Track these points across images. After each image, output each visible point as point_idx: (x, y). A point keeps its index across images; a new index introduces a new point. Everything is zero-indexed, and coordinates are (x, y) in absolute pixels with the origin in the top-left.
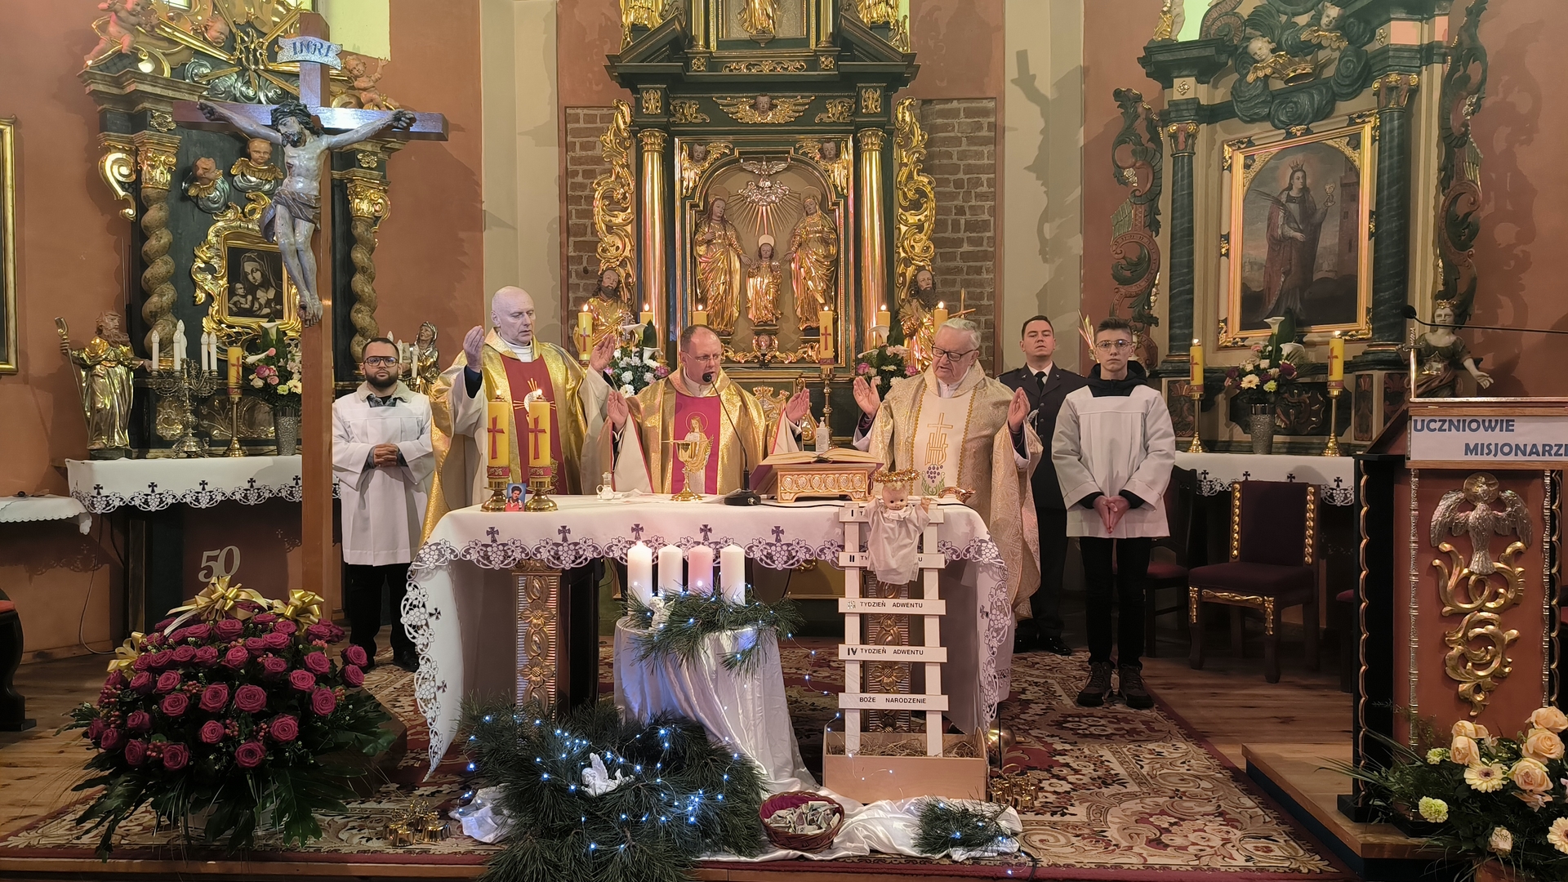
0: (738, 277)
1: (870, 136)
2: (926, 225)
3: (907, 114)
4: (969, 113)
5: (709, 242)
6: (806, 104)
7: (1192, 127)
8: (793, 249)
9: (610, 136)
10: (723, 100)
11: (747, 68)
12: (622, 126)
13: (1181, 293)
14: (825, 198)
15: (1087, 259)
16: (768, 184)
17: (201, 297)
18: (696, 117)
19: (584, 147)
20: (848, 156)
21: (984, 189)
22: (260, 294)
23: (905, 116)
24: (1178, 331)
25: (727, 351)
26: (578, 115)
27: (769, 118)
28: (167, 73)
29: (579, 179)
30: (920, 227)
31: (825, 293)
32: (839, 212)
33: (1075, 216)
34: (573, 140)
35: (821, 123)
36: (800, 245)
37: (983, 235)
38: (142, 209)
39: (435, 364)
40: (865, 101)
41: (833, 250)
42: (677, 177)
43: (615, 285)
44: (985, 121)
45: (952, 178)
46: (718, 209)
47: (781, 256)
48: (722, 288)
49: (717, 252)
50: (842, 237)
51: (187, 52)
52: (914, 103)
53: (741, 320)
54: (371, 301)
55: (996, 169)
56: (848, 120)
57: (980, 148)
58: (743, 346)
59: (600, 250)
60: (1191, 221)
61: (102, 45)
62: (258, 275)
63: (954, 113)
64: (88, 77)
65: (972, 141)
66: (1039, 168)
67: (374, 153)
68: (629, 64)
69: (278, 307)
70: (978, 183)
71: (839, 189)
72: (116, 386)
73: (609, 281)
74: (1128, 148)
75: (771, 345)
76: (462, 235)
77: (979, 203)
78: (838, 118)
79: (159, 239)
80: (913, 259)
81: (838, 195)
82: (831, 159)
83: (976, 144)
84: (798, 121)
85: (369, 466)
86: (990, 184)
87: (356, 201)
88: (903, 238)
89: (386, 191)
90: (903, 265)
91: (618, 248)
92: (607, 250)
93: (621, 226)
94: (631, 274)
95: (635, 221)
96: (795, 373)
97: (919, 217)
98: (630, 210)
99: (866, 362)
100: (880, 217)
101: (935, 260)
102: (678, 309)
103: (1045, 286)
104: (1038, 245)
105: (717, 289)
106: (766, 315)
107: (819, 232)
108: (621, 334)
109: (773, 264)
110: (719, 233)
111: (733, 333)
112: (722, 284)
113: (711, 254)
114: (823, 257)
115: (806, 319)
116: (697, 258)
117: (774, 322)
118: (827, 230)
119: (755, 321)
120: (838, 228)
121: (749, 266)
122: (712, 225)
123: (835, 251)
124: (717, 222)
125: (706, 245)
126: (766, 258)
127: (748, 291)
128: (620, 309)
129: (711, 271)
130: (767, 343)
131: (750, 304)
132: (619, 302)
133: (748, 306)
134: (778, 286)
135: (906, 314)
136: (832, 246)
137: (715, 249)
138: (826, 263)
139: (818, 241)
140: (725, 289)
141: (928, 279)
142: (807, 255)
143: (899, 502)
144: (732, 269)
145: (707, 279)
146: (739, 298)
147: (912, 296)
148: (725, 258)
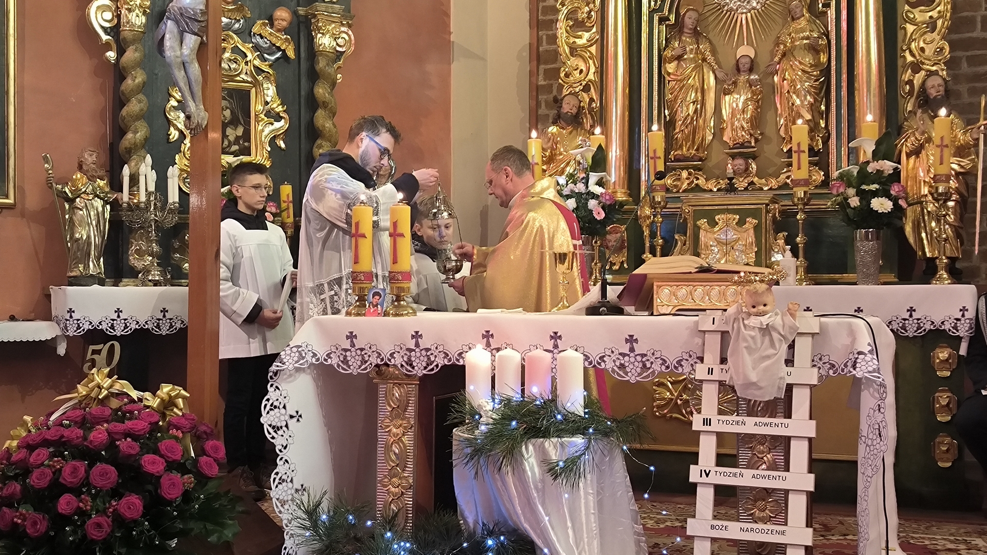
0: (712, 95)
2: (940, 23)
8: (777, 59)
17: (174, 134)
22: (229, 131)
25: (698, 179)
30: (932, 25)
31: (813, 108)
32: (832, 13)
36: (784, 55)
38: (120, 52)
41: (823, 58)
43: (574, 111)
46: (690, 20)
47: (762, 68)
48: (692, 108)
49: (689, 67)
50: (833, 42)
53: (716, 144)
54: (331, 136)
58: (717, 172)
59: (562, 75)
62: (227, 113)
69: (246, 144)
72: (92, 218)
73: (568, 107)
79: (134, 78)
80: (923, 63)
87: (319, 35)
88: (909, 39)
89: (349, 26)
90: (910, 71)
91: (581, 71)
92: (571, 74)
93: (585, 48)
94: (595, 98)
95: (599, 41)
96: (765, 198)
97: (930, 14)
98: (594, 30)
99: (842, 180)
100: (877, 16)
101: (951, 64)
102: (643, 135)
105: (687, 109)
106: (743, 136)
107: (807, 38)
108: (579, 163)
109: (752, 77)
110: (691, 47)
111: (706, 159)
112: (694, 102)
113: (681, 70)
114: (811, 67)
115: (791, 138)
116: (666, 76)
117: (753, 144)
118: (816, 36)
119: (731, 144)
120: (828, 32)
121: (725, 81)
122: (684, 38)
123: (825, 60)
124: (689, 35)
125: (676, 62)
126: (744, 71)
127: (724, 112)
128: (580, 136)
129: (681, 89)
130: (741, 167)
131: (725, 125)
132: (579, 129)
133: (723, 128)
134: (758, 103)
135: (911, 127)
136: (822, 54)
137: (686, 65)
138: (815, 73)
139: (805, 49)
140: (696, 109)
141: (939, 85)
142: (792, 66)
143: (762, 308)
144: (705, 86)
145: (676, 98)
146: (713, 118)
147: (919, 107)
148: (697, 74)
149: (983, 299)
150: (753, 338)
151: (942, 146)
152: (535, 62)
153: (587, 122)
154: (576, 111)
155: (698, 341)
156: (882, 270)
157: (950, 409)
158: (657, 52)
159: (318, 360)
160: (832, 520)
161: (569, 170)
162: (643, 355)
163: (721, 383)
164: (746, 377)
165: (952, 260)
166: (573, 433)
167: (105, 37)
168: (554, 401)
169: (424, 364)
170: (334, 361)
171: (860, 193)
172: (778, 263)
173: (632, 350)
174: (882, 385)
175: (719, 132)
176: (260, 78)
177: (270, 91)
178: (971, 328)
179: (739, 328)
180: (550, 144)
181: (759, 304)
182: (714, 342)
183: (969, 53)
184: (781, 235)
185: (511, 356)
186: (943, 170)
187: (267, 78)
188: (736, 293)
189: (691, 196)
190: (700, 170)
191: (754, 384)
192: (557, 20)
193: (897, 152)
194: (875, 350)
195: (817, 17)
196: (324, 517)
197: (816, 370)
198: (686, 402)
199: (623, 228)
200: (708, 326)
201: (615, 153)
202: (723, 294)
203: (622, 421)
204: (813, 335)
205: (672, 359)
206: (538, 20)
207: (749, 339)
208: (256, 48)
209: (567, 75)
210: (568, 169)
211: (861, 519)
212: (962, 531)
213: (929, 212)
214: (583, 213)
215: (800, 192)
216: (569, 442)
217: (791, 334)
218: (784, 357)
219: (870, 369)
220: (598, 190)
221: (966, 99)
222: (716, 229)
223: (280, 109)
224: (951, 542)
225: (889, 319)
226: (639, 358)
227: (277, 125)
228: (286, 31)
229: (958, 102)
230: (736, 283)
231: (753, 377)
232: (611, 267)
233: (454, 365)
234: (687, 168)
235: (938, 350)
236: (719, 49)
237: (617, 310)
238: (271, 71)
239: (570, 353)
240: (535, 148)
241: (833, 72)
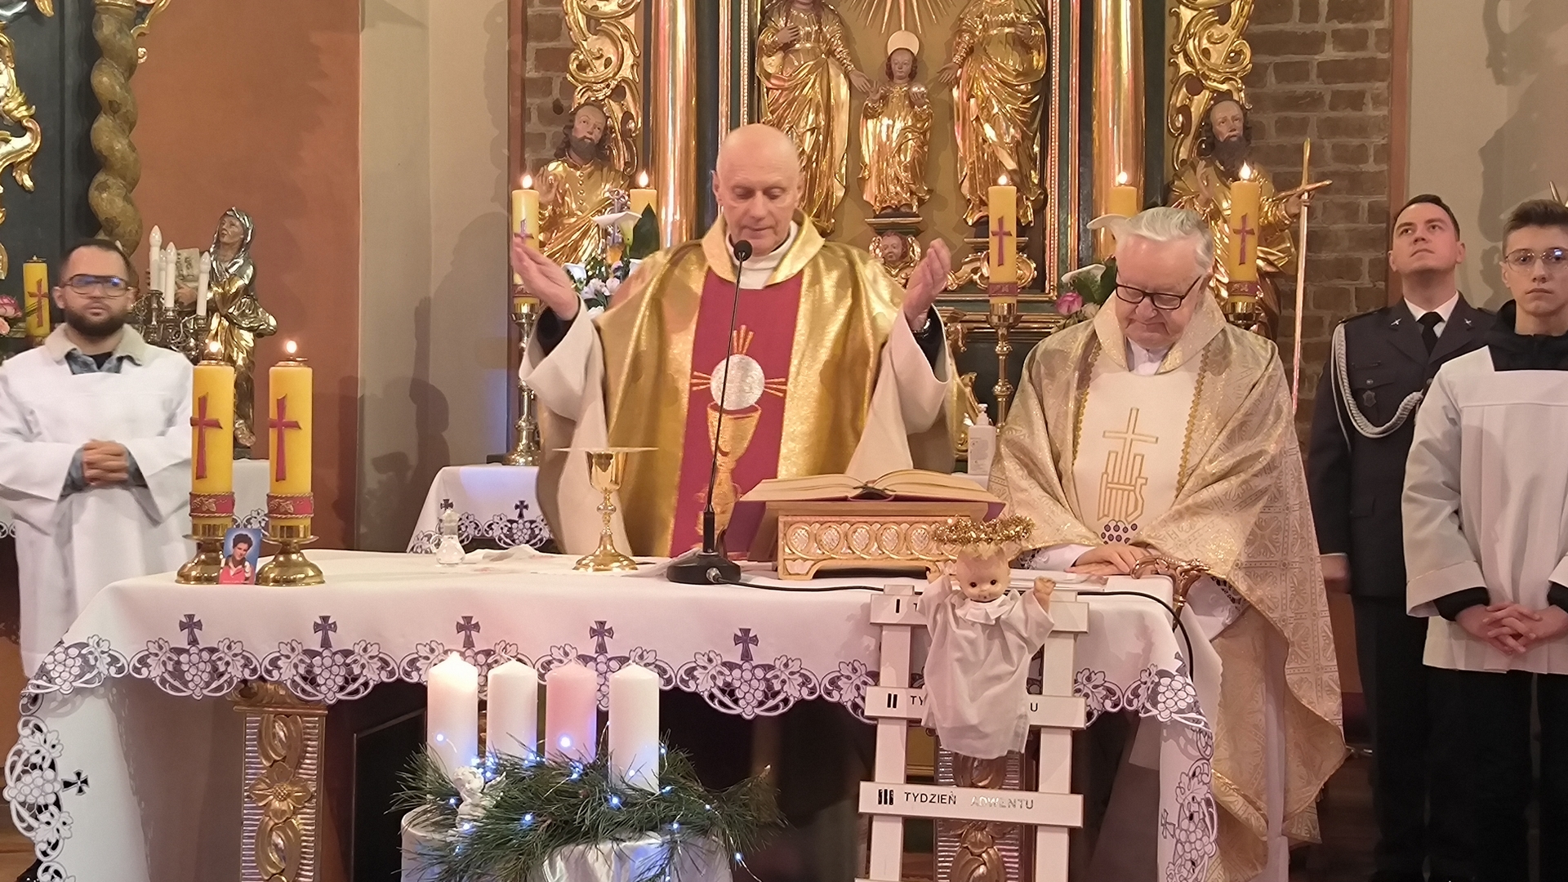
0: (844, 118)
2: (1235, 7)
5: (787, 48)
8: (957, 59)
30: (1222, 11)
31: (1019, 149)
36: (971, 51)
39: (246, 290)
41: (1038, 61)
43: (597, 135)
48: (810, 140)
49: (804, 66)
50: (1056, 34)
53: (849, 205)
54: (125, 166)
59: (572, 65)
73: (585, 127)
75: (904, 254)
80: (1207, 78)
85: (76, 484)
88: (1184, 34)
90: (1184, 89)
91: (608, 63)
92: (589, 65)
93: (614, 18)
94: (633, 113)
95: (642, 7)
101: (1252, 79)
103: (1499, 133)
104: (1483, 48)
105: (801, 141)
106: (897, 194)
107: (1011, 24)
108: (606, 233)
109: (915, 89)
110: (808, 29)
111: (832, 231)
112: (812, 130)
113: (790, 71)
114: (1016, 77)
115: (981, 202)
116: (763, 79)
117: (915, 209)
118: (1026, 20)
119: (877, 206)
120: (1046, 13)
121: (867, 94)
122: (795, 13)
123: (1041, 63)
124: (804, 7)
125: (780, 55)
126: (901, 78)
127: (864, 147)
128: (607, 182)
129: (790, 105)
130: (895, 251)
131: (867, 173)
132: (605, 169)
133: (863, 178)
134: (925, 136)
135: (1186, 191)
136: (1035, 53)
137: (799, 62)
138: (1023, 87)
139: (1007, 42)
140: (817, 142)
141: (1234, 119)
142: (983, 72)
144: (832, 100)
146: (845, 162)
147: (1201, 154)
148: (818, 79)
152: (520, 36)
153: (620, 156)
154: (600, 136)
158: (746, 36)
161: (588, 247)
175: (854, 185)
180: (551, 196)
183: (1280, 59)
184: (967, 377)
186: (1245, 273)
209: (582, 67)
210: (586, 242)
215: (1001, 305)
223: (22, 112)
227: (17, 143)
229: (1262, 145)
236: (857, 35)
240: (526, 206)
241: (1055, 87)
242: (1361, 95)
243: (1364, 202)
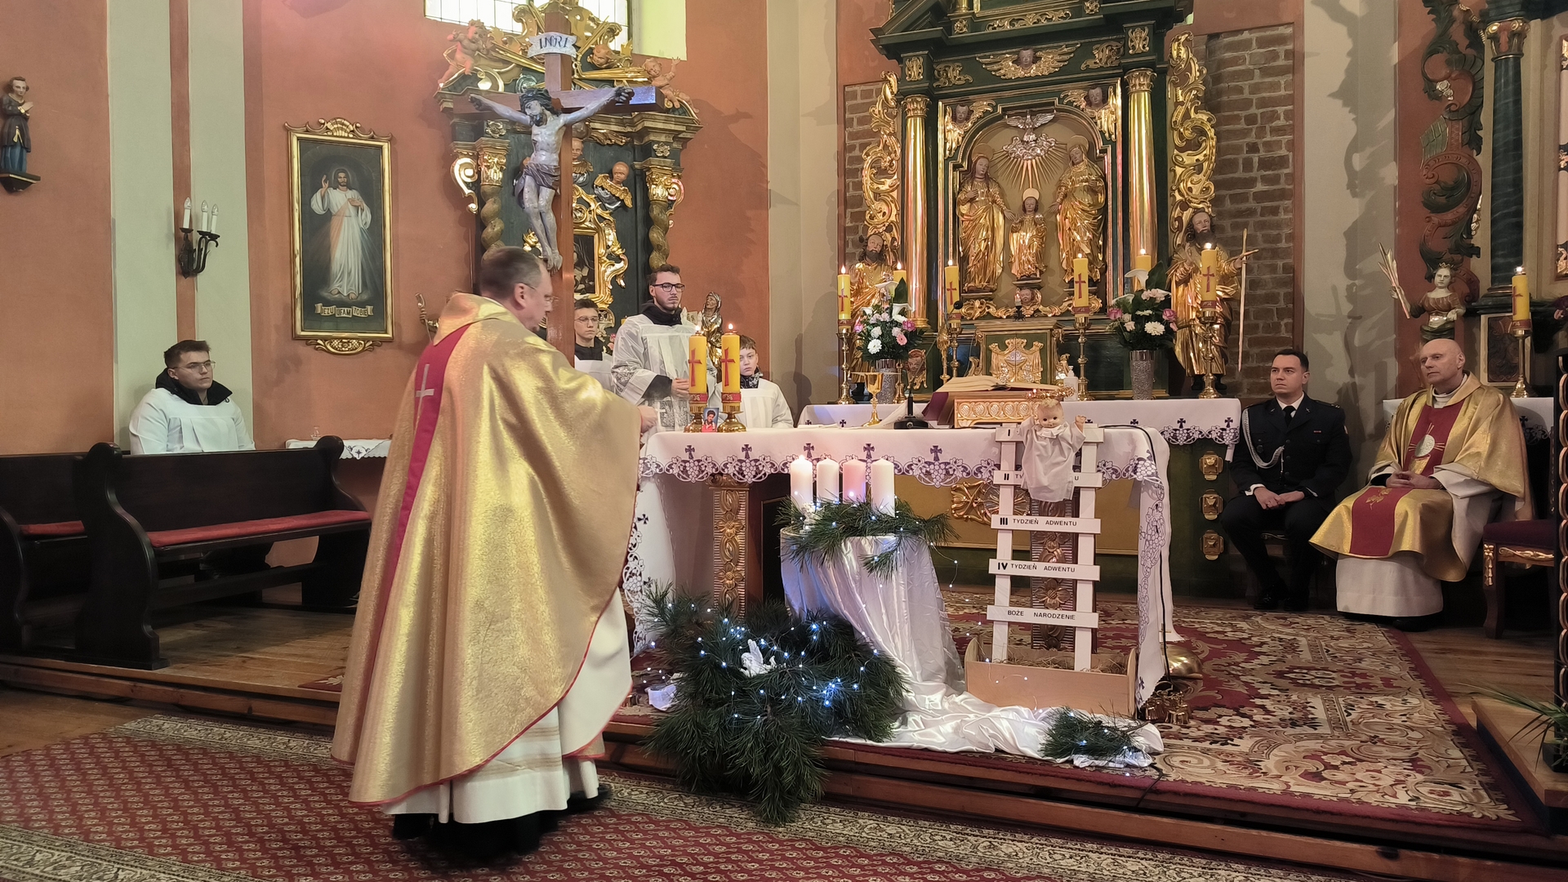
0: (1001, 233)
1: (1138, 77)
2: (1205, 165)
3: (1183, 50)
4: (1262, 43)
6: (1070, 53)
7: (1517, 25)
8: (1059, 200)
9: (879, 107)
10: (985, 59)
11: (1011, 24)
12: (889, 96)
13: (1505, 216)
14: (1092, 145)
15: (1401, 190)
16: (1033, 137)
18: (959, 79)
19: (861, 122)
20: (1118, 101)
21: (1282, 122)
22: (577, 272)
23: (1179, 51)
24: (1500, 261)
25: (989, 308)
26: (855, 92)
27: (1033, 71)
28: (501, 89)
29: (856, 153)
30: (1198, 167)
31: (1091, 243)
32: (1108, 158)
33: (1388, 143)
34: (851, 116)
35: (1088, 69)
36: (1065, 196)
37: (1279, 172)
38: (481, 204)
40: (1132, 41)
41: (1101, 198)
42: (940, 136)
43: (879, 249)
44: (1281, 49)
45: (1243, 113)
46: (981, 166)
47: (1046, 208)
48: (983, 245)
49: (981, 209)
50: (1110, 184)
51: (517, 69)
52: (1192, 38)
55: (1295, 99)
56: (1116, 64)
57: (1276, 79)
58: (1006, 301)
59: (867, 217)
60: (1518, 132)
61: (450, 70)
62: (575, 256)
63: (1246, 45)
64: (440, 98)
65: (1265, 72)
66: (1347, 94)
67: (666, 143)
68: (894, 36)
69: (591, 283)
70: (1274, 116)
71: (1107, 135)
73: (873, 245)
74: (1439, 58)
75: (1033, 298)
76: (749, 213)
77: (1275, 138)
78: (1106, 63)
79: (494, 227)
80: (1191, 202)
81: (1105, 142)
82: (1097, 105)
83: (1271, 75)
84: (1062, 71)
86: (1287, 118)
87: (653, 186)
88: (1178, 180)
89: (679, 177)
90: (1179, 208)
91: (884, 214)
92: (875, 216)
93: (888, 192)
94: (897, 237)
95: (900, 186)
96: (1049, 324)
97: (1197, 157)
98: (895, 177)
99: (1119, 307)
100: (1149, 160)
101: (1216, 202)
102: (940, 269)
103: (1355, 223)
104: (1345, 179)
105: (979, 246)
106: (1029, 268)
107: (1087, 181)
108: (884, 295)
109: (1037, 217)
110: (982, 190)
111: (996, 289)
112: (985, 240)
113: (973, 211)
114: (1089, 207)
115: (1073, 271)
116: (960, 217)
117: (1038, 276)
118: (1094, 178)
119: (1019, 276)
120: (1105, 175)
121: (1012, 220)
122: (976, 183)
123: (1103, 200)
124: (980, 180)
125: (969, 204)
126: (1030, 211)
127: (1012, 247)
128: (885, 270)
129: (973, 228)
130: (1028, 297)
131: (1013, 259)
132: (883, 265)
133: (1011, 262)
134: (1043, 239)
135: (1179, 259)
136: (1100, 195)
137: (978, 207)
138: (1093, 212)
139: (1084, 190)
140: (987, 245)
141: (1205, 221)
142: (1072, 206)
143: (1052, 420)
144: (995, 225)
145: (969, 236)
146: (1002, 255)
147: (1187, 241)
148: (988, 215)
149: (1246, 411)
150: (1044, 447)
151: (1208, 275)
152: (843, 206)
153: (890, 258)
155: (996, 450)
156: (1155, 386)
157: (1217, 509)
159: (661, 470)
160: (1111, 607)
161: (875, 301)
162: (946, 464)
163: (1016, 487)
164: (1038, 481)
165: (1218, 377)
166: (886, 531)
167: (467, 191)
168: (868, 503)
169: (754, 473)
170: (675, 471)
171: (1135, 318)
172: (1062, 381)
173: (937, 459)
174: (1160, 487)
175: (1007, 266)
176: (602, 225)
177: (611, 236)
178: (1235, 437)
179: (1032, 439)
180: (857, 279)
181: (1050, 418)
182: (1009, 452)
183: (1231, 192)
184: (1064, 356)
185: (831, 466)
186: (1209, 297)
187: (608, 225)
188: (1028, 408)
189: (983, 323)
190: (991, 300)
191: (1046, 487)
192: (862, 169)
193: (1168, 281)
194: (1153, 457)
195: (1095, 162)
196: (670, 605)
197: (1100, 474)
198: (980, 505)
199: (923, 352)
200: (1004, 437)
201: (915, 286)
202: (1016, 410)
203: (929, 520)
204: (1098, 443)
205: (972, 467)
206: (845, 169)
207: (1041, 448)
208: (599, 198)
210: (873, 301)
211: (1142, 606)
212: (1228, 615)
213: (1196, 334)
214: (888, 340)
215: (1081, 318)
216: (883, 540)
217: (1078, 443)
218: (1072, 464)
219: (1149, 473)
220: (901, 319)
221: (1229, 233)
222: (1006, 352)
223: (619, 252)
224: (1217, 624)
225: (1162, 429)
226: (943, 466)
227: (617, 266)
228: (624, 183)
229: (1222, 236)
230: (1030, 399)
231: (1045, 481)
232: (912, 387)
233: (779, 474)
234: (979, 298)
235: (1205, 457)
236: (1007, 192)
237: (924, 425)
238: (611, 219)
239: (882, 462)
240: (844, 283)
241: (1110, 211)
242: (1277, 208)
243: (1280, 263)
